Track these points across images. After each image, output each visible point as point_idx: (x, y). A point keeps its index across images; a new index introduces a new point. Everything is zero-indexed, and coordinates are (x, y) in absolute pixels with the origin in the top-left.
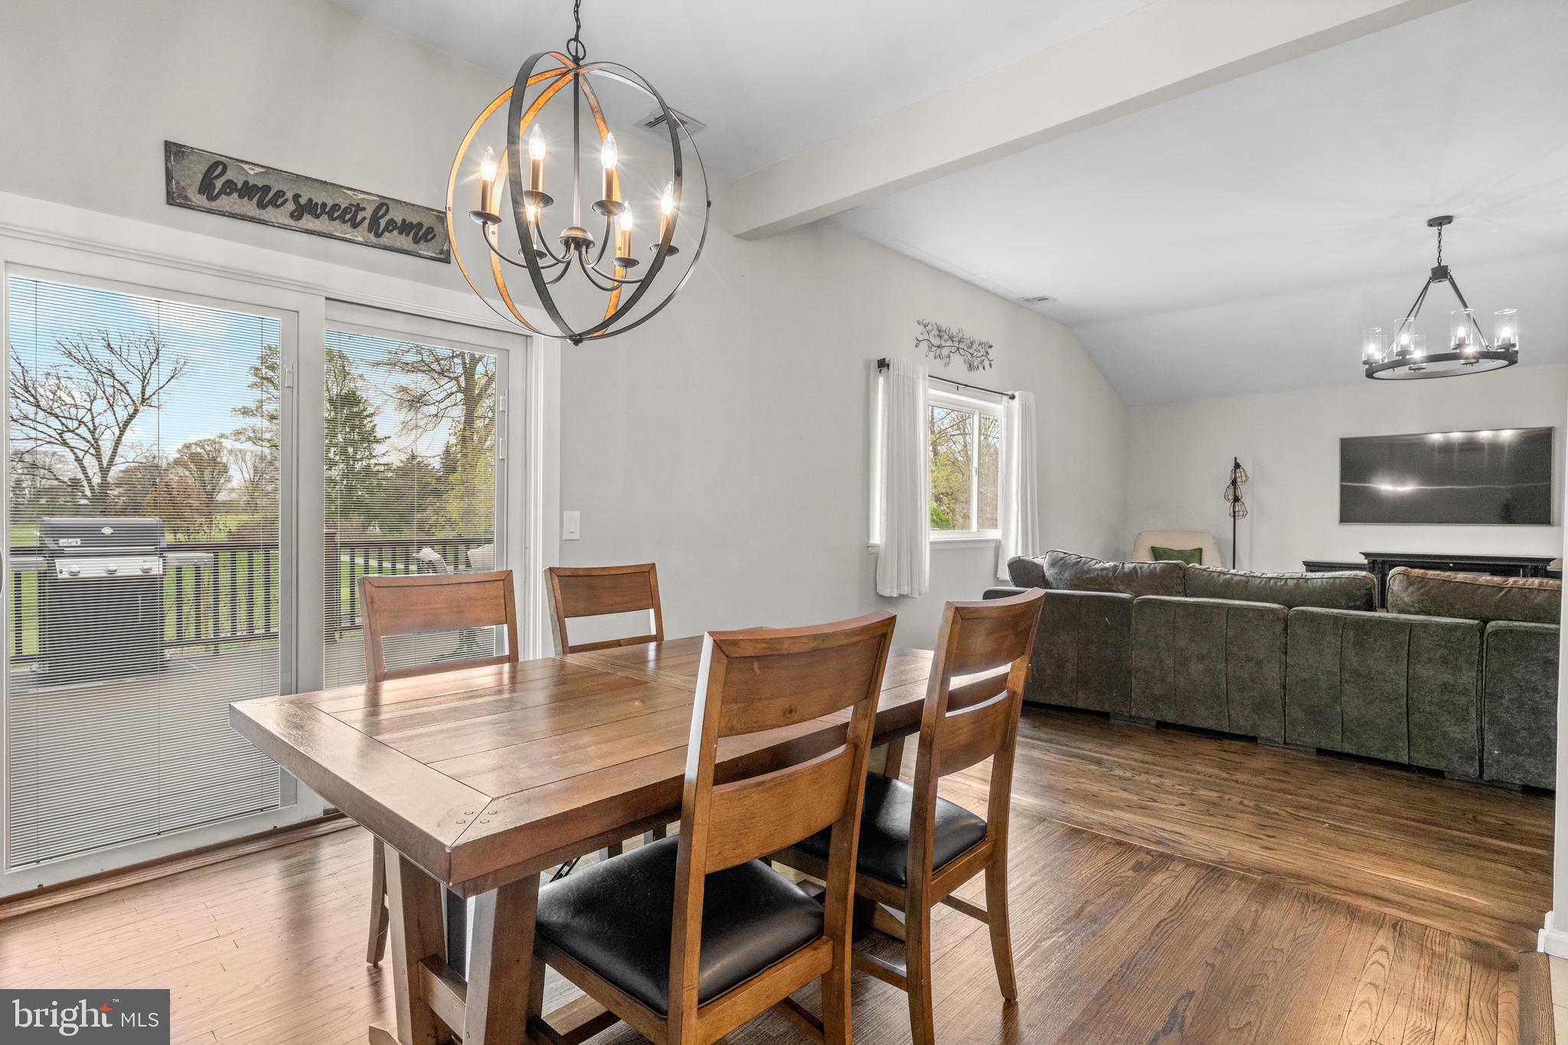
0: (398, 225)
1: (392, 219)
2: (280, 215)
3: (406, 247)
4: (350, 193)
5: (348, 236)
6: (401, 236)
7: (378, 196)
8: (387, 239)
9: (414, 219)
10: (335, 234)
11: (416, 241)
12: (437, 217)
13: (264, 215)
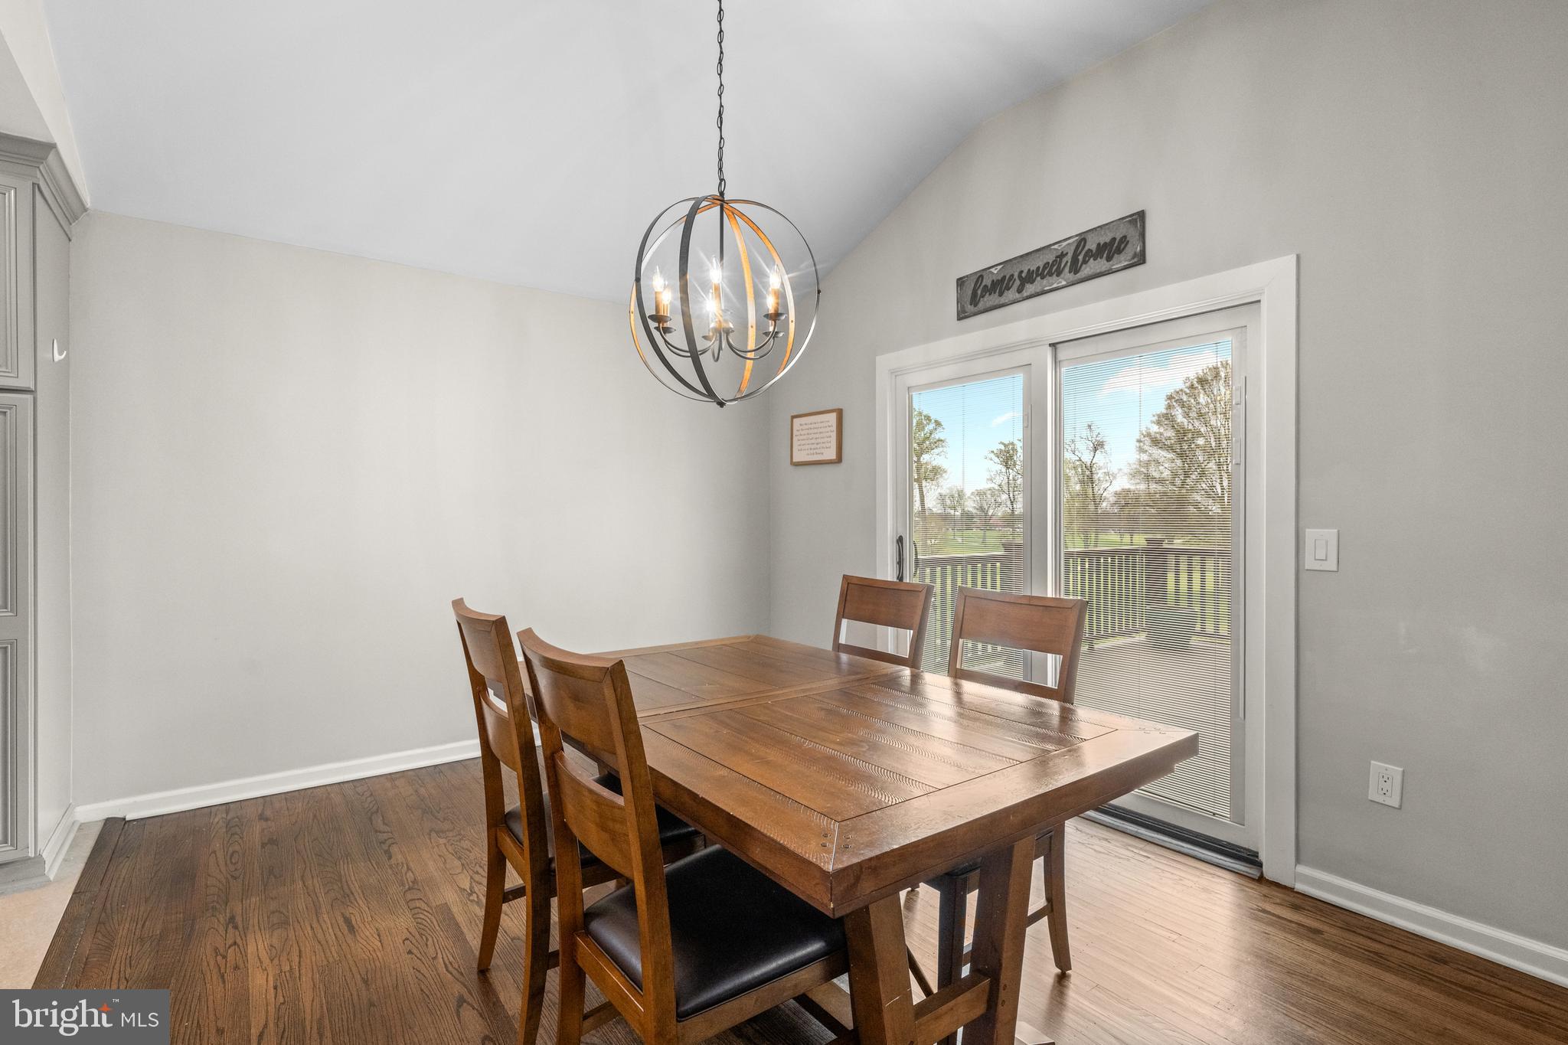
0: (1094, 251)
1: (1089, 250)
2: (1011, 294)
3: (1103, 269)
4: (1056, 247)
5: (1055, 286)
6: (1097, 261)
7: (1077, 236)
8: (1086, 271)
9: (1105, 238)
10: (1046, 289)
11: (1109, 259)
12: (1130, 221)
13: (1003, 300)
